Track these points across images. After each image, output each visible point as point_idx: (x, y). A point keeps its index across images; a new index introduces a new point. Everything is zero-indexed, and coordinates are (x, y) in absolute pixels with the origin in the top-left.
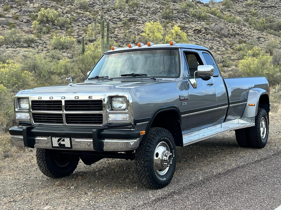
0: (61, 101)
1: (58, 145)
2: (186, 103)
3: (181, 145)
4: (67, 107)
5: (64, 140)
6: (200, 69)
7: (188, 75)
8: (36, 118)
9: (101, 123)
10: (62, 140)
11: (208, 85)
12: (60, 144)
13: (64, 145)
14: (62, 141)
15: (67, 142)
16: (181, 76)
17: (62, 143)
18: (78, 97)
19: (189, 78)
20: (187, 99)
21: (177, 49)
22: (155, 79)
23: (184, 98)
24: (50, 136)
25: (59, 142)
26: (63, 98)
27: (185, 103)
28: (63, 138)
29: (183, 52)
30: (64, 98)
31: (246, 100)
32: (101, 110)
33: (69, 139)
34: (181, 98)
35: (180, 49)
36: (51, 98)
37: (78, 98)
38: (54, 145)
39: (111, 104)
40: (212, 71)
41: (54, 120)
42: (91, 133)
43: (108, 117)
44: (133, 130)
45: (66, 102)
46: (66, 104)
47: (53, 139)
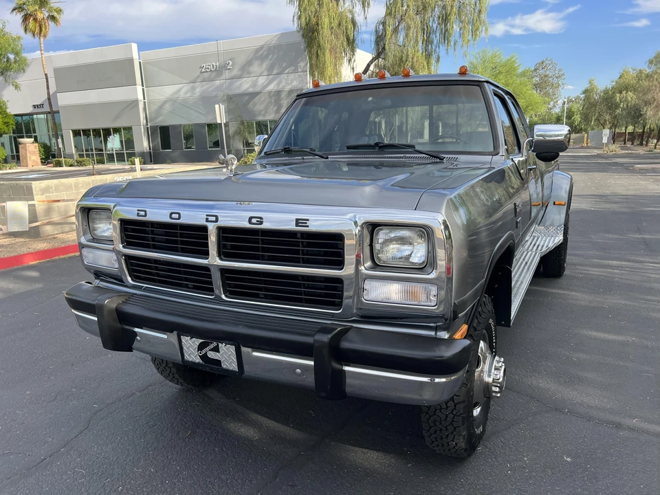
0: (205, 229)
1: (198, 360)
2: (520, 219)
3: (503, 322)
4: (225, 247)
5: (216, 349)
8: (137, 267)
10: (212, 346)
12: (204, 357)
13: (218, 362)
14: (211, 350)
15: (226, 356)
16: (502, 151)
17: (212, 355)
18: (261, 218)
21: (480, 83)
22: (443, 159)
24: (175, 333)
25: (204, 352)
26: (210, 218)
28: (215, 344)
30: (214, 219)
32: (337, 264)
33: (232, 349)
35: (485, 84)
36: (174, 216)
37: (261, 223)
38: (187, 357)
39: (371, 244)
41: (186, 280)
42: (310, 340)
43: (360, 290)
44: (443, 335)
45: (221, 230)
46: (221, 238)
47: (185, 339)
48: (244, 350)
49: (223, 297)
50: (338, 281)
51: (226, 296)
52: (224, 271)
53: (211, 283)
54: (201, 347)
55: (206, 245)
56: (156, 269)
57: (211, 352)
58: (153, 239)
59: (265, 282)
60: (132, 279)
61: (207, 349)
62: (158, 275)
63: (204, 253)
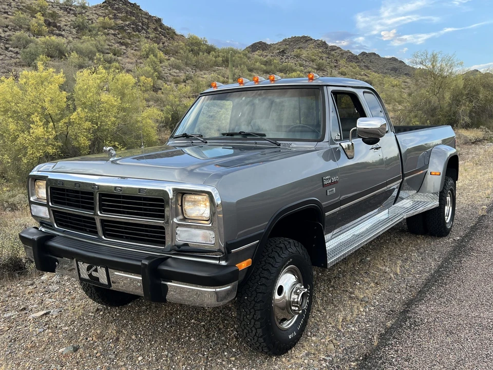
1: (87, 277)
2: (334, 189)
3: (323, 265)
5: (96, 270)
6: (362, 124)
7: (339, 134)
8: (61, 218)
9: (163, 243)
10: (94, 268)
11: (373, 149)
12: (90, 275)
13: (97, 279)
14: (94, 271)
15: (101, 274)
16: (326, 139)
17: (94, 274)
18: (121, 187)
19: (340, 140)
20: (335, 183)
21: (320, 88)
22: (279, 145)
23: (330, 182)
24: (75, 259)
25: (90, 272)
27: (332, 190)
29: (331, 92)
30: (97, 187)
31: (426, 166)
32: (162, 217)
33: (104, 270)
34: (326, 182)
35: (325, 87)
36: (76, 185)
37: (121, 190)
38: (82, 276)
39: (182, 206)
40: (383, 127)
41: (85, 226)
42: (139, 264)
43: (174, 234)
44: (223, 263)
45: (101, 195)
46: (100, 200)
47: (80, 264)
48: (110, 270)
49: (103, 237)
51: (105, 237)
52: (103, 221)
53: (96, 228)
54: (89, 269)
55: (93, 204)
56: (70, 219)
57: (94, 272)
58: (68, 200)
59: (126, 228)
60: (57, 226)
61: (92, 269)
62: (71, 223)
63: (93, 209)
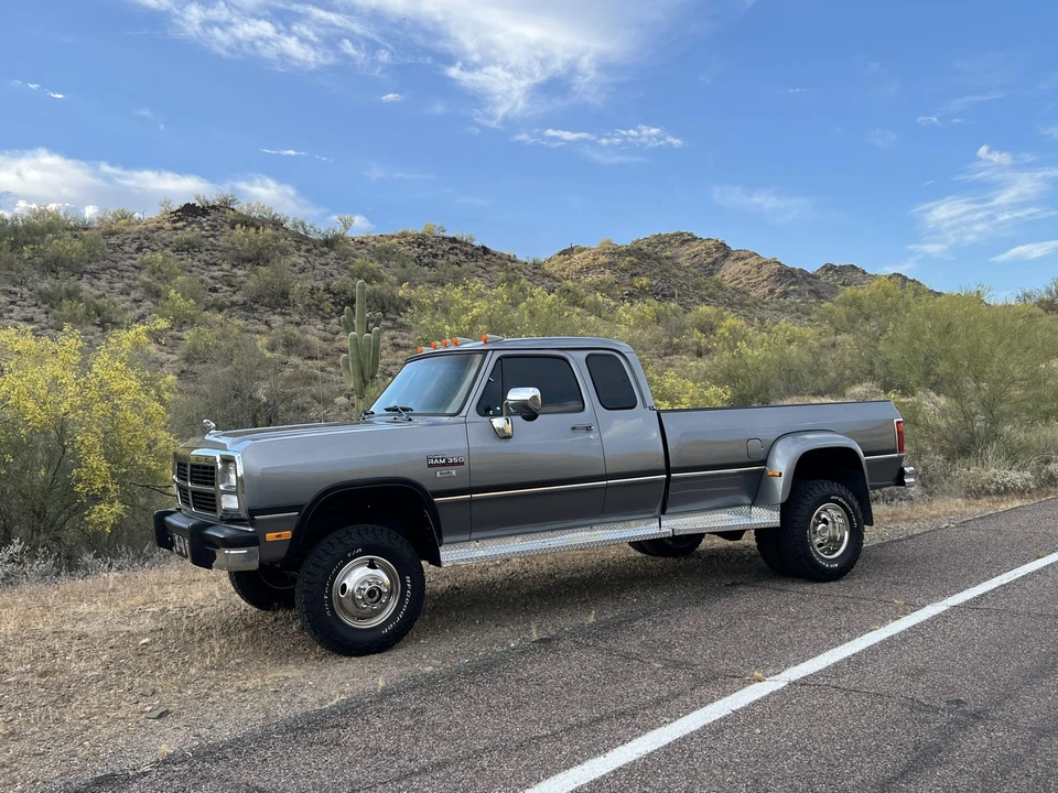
0: (187, 465)
4: (194, 476)
6: (513, 394)
9: (215, 511)
11: (574, 428)
16: (464, 413)
20: (459, 464)
22: (410, 420)
23: (442, 462)
27: (449, 473)
29: (500, 359)
32: (213, 484)
34: (432, 462)
35: (490, 352)
39: (226, 474)
43: (221, 501)
44: (250, 530)
45: (192, 466)
46: (192, 472)
49: (193, 510)
50: (213, 495)
52: (193, 492)
55: (186, 475)
59: (203, 499)
63: (186, 480)
